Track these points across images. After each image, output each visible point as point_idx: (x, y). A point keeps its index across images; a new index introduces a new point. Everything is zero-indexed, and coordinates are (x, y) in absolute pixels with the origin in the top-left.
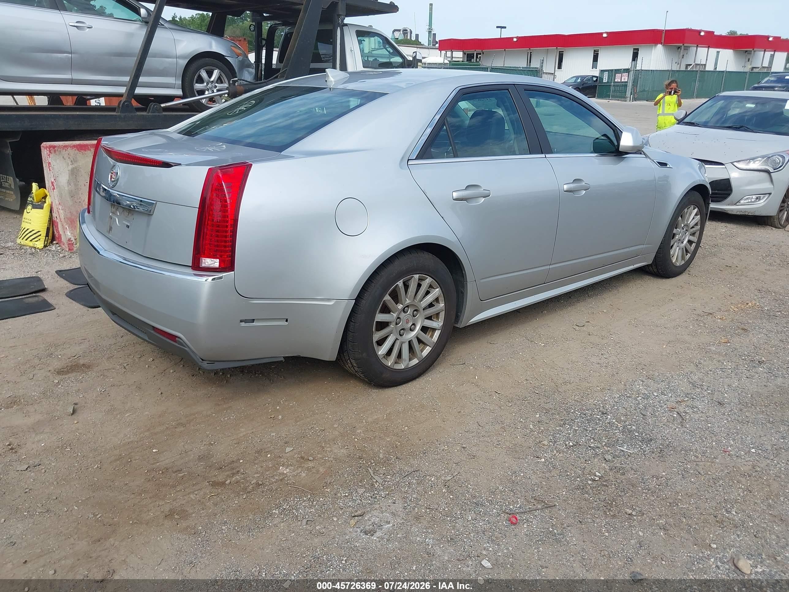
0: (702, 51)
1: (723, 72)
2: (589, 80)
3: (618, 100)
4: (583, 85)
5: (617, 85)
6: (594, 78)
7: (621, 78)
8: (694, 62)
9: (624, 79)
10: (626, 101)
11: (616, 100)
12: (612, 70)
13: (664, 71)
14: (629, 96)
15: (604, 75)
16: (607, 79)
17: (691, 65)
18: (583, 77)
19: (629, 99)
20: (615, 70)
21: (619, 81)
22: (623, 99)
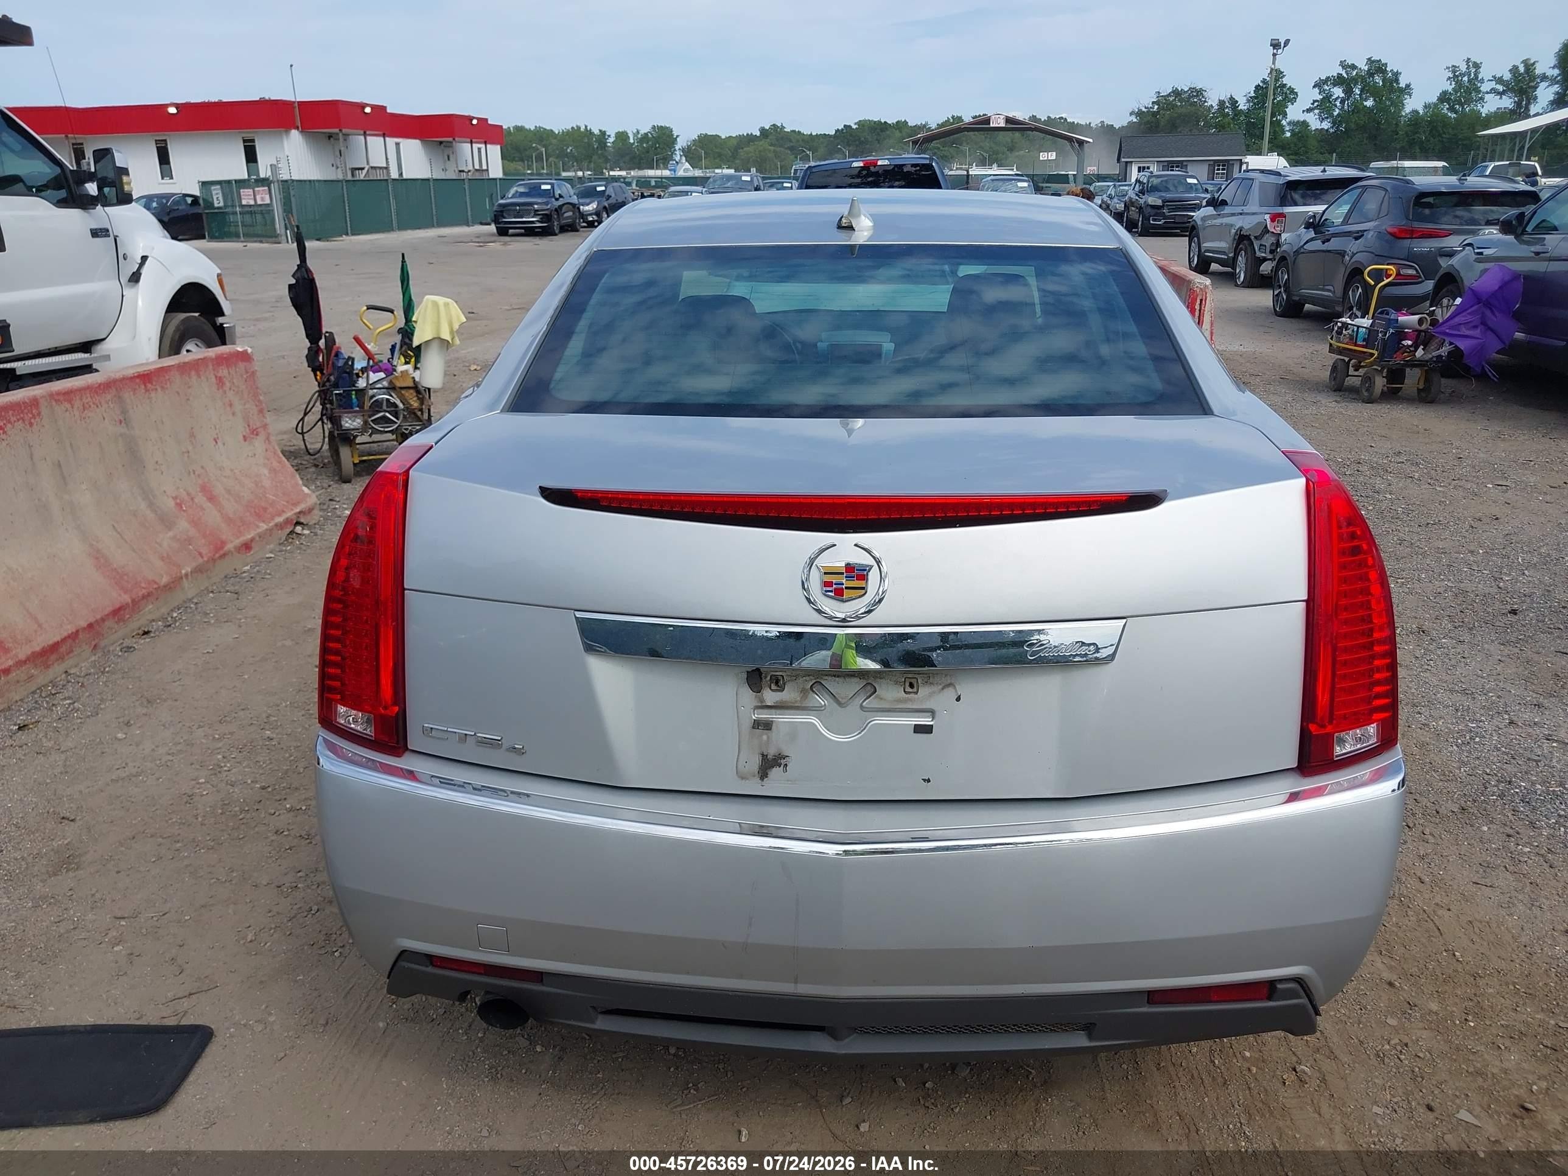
0: (375, 142)
1: (428, 180)
2: (175, 203)
3: (261, 242)
4: (168, 214)
5: (251, 211)
6: (187, 198)
7: (255, 196)
8: (368, 163)
9: (262, 199)
10: (279, 243)
11: (256, 242)
12: (229, 182)
13: (332, 181)
14: (283, 230)
15: (214, 193)
16: (221, 199)
17: (362, 169)
18: (164, 198)
19: (284, 238)
20: (236, 181)
21: (252, 202)
22: (271, 240)
